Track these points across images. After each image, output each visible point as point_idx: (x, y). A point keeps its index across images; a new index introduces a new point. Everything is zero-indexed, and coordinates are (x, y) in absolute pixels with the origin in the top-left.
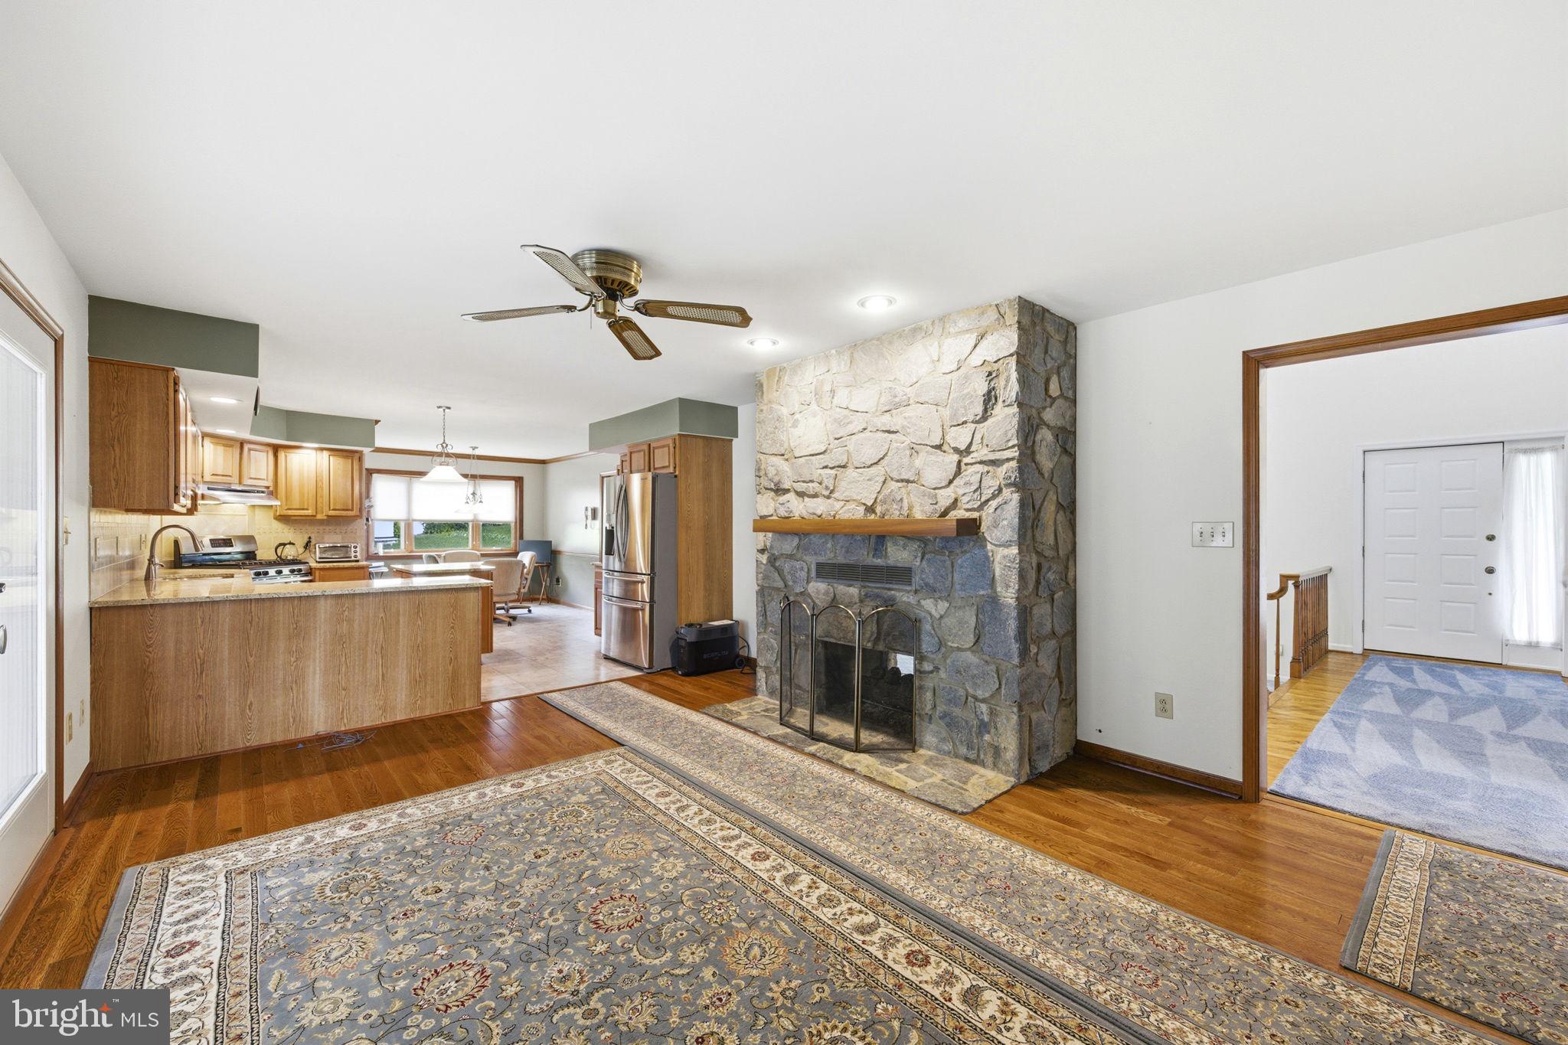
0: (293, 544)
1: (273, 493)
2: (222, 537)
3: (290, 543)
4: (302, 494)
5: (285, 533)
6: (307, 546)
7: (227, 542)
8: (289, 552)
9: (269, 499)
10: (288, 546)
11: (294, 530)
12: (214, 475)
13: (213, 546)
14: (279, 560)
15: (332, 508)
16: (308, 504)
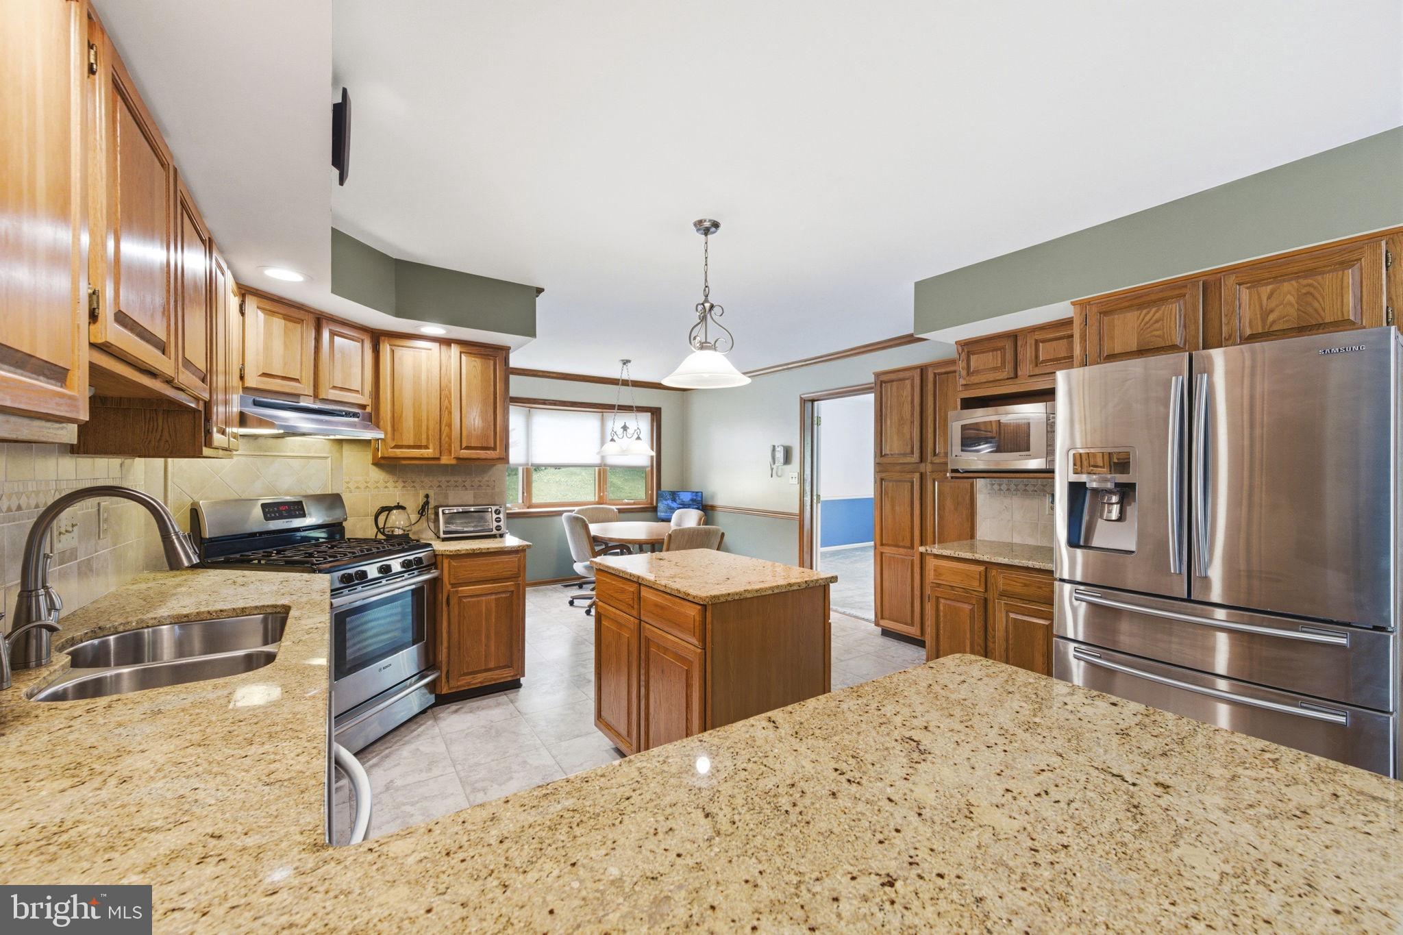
0: (403, 508)
1: (372, 418)
2: (288, 498)
3: (399, 507)
4: (418, 421)
5: (389, 490)
6: (422, 511)
7: (296, 509)
8: (397, 522)
9: (366, 427)
10: (395, 511)
11: (402, 484)
12: (265, 375)
13: (267, 519)
14: (380, 536)
15: (463, 447)
16: (428, 439)
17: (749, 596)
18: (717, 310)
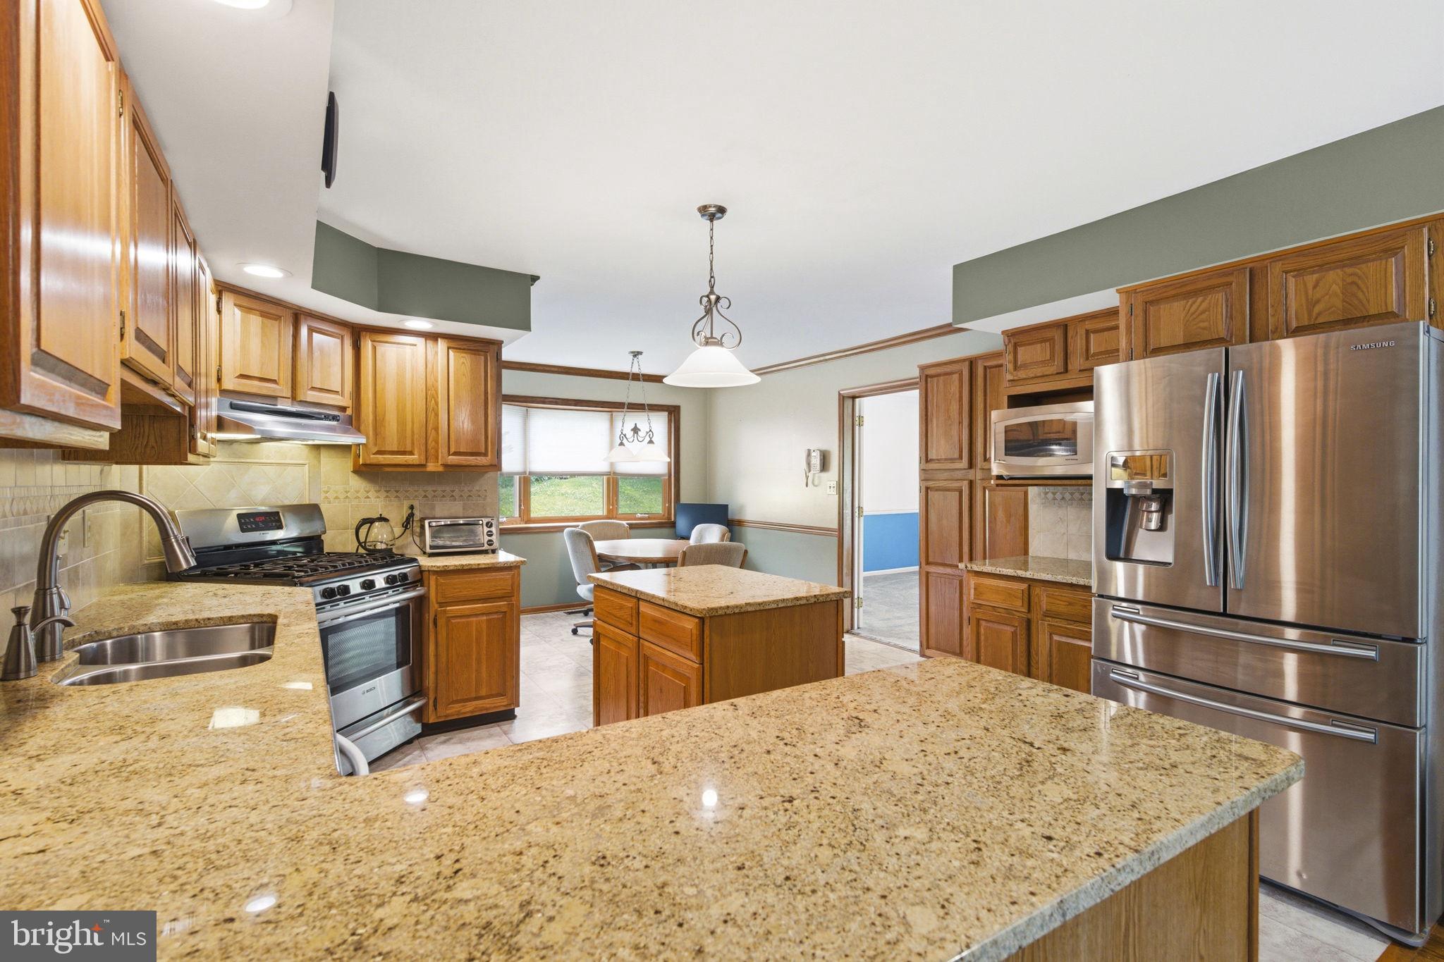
0: (386, 520)
1: (352, 421)
2: (263, 509)
3: (382, 519)
4: (401, 423)
5: (371, 500)
6: (407, 524)
7: (272, 520)
8: (380, 536)
9: (346, 432)
10: (377, 524)
11: (385, 494)
12: (242, 376)
13: (243, 530)
14: (361, 551)
15: (452, 450)
16: (413, 444)
17: (750, 609)
18: (723, 302)
